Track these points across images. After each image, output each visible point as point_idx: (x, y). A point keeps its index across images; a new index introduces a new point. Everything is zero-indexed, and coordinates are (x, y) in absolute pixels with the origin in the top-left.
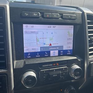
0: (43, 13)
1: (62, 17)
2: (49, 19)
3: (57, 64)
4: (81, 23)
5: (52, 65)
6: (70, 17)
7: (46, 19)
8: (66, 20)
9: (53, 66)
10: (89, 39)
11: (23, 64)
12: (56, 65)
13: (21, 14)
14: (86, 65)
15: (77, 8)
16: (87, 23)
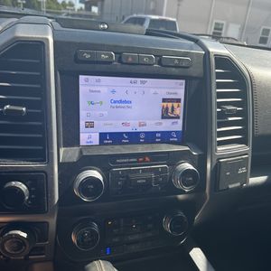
0: (120, 54)
1: (159, 63)
2: (133, 67)
3: (147, 159)
4: (202, 75)
5: (135, 160)
6: (176, 62)
7: (127, 66)
8: (168, 69)
9: (138, 162)
10: (218, 110)
11: (77, 155)
12: (144, 161)
13: (76, 55)
14: (209, 166)
15: (196, 41)
16: (214, 76)
